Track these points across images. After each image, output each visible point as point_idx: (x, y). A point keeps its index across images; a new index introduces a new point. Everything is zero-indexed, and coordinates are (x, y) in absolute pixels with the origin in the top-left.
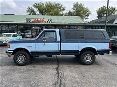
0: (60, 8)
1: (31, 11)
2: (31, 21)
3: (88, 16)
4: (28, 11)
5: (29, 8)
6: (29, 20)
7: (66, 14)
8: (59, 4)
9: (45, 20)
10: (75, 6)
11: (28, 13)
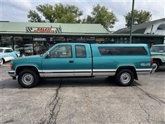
0: (75, 12)
1: (34, 16)
2: (33, 30)
3: (113, 23)
4: (29, 16)
5: (31, 12)
6: (29, 29)
7: (84, 20)
8: (73, 7)
9: (52, 29)
10: (95, 9)
11: (30, 19)
